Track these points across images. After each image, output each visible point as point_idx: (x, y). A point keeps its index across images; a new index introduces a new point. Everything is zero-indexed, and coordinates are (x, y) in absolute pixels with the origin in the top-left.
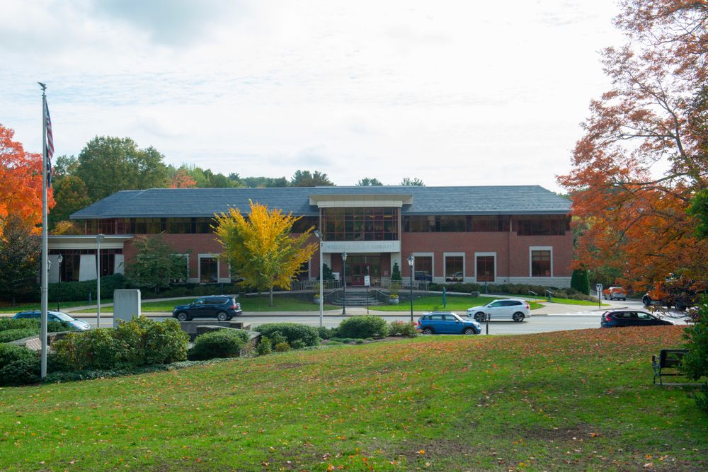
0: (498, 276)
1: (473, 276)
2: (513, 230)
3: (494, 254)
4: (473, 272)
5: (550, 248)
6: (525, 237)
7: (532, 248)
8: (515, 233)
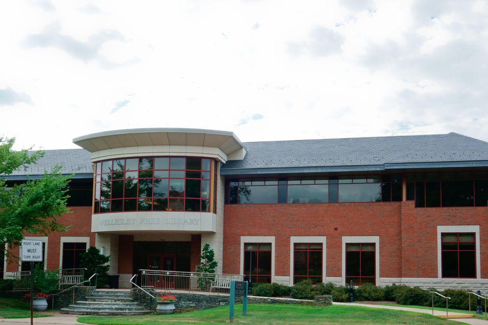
0: (381, 276)
1: (340, 275)
2: (408, 199)
3: (375, 239)
4: (340, 269)
5: (475, 229)
6: (429, 209)
7: (441, 229)
8: (412, 203)
